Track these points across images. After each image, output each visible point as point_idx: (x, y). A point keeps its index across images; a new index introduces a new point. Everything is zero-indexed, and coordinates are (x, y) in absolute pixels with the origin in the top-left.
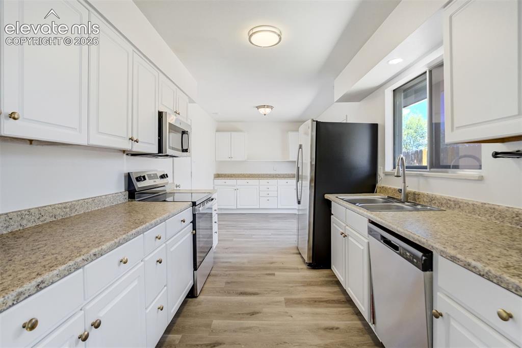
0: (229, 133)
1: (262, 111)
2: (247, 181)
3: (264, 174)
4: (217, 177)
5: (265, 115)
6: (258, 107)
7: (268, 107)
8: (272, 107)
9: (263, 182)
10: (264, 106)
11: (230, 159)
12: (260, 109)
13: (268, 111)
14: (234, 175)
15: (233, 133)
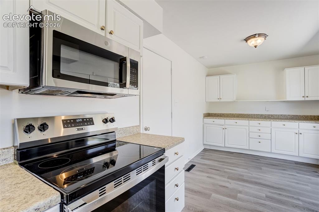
0: (218, 77)
1: (252, 42)
2: (236, 121)
3: (254, 115)
4: (208, 116)
5: (256, 47)
6: (246, 40)
7: (260, 35)
8: (265, 36)
9: (254, 123)
10: (254, 36)
11: (219, 100)
12: (249, 41)
13: (259, 41)
14: (223, 114)
15: (222, 77)
